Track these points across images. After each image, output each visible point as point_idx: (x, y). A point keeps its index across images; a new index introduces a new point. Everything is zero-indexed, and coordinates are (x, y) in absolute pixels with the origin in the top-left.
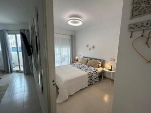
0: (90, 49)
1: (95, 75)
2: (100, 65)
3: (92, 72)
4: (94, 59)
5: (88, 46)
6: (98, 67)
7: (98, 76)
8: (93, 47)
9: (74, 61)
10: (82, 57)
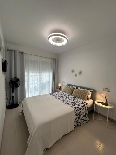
0: (76, 75)
1: (84, 111)
2: (90, 96)
3: (80, 107)
4: (82, 88)
5: (73, 71)
6: (88, 99)
7: (87, 112)
8: (80, 73)
9: (56, 89)
10: (65, 84)
